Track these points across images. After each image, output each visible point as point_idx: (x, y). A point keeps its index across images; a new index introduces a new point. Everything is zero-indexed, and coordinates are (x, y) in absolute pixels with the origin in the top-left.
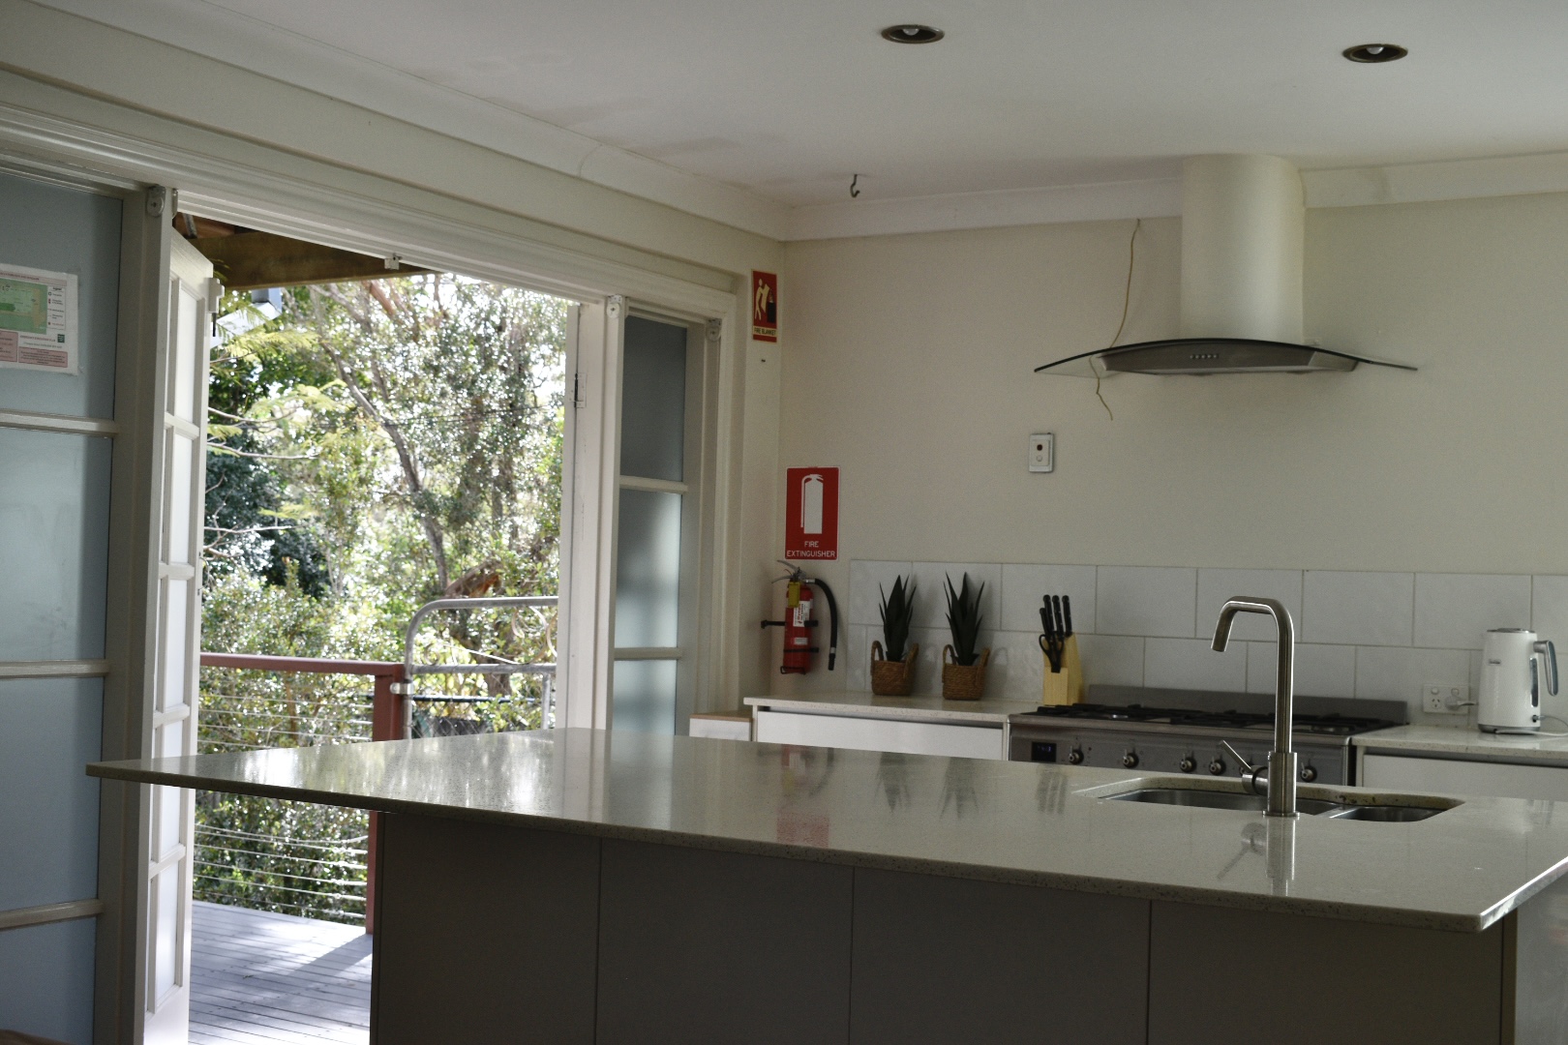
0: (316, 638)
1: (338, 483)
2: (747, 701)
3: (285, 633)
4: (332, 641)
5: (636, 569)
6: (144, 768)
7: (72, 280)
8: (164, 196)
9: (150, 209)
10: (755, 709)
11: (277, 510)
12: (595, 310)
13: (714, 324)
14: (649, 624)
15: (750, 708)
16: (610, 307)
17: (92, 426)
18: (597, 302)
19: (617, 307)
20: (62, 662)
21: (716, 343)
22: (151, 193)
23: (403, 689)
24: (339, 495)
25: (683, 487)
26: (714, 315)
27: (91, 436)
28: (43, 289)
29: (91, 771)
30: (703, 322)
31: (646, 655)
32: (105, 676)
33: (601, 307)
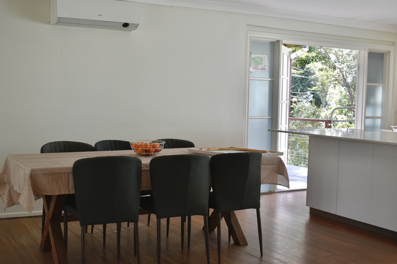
0: (318, 116)
1: (324, 83)
2: (391, 126)
3: (312, 114)
4: (322, 116)
5: (372, 101)
6: (278, 130)
7: (266, 56)
8: (280, 42)
9: (278, 44)
10: (393, 128)
11: (312, 88)
12: (362, 52)
13: (389, 52)
14: (374, 112)
15: (392, 128)
16: (365, 51)
17: (270, 79)
18: (363, 50)
19: (366, 51)
20: (265, 116)
21: (389, 56)
22: (278, 41)
23: (331, 125)
24: (324, 85)
25: (383, 85)
26: (389, 51)
27: (269, 81)
28: (262, 59)
29: (269, 130)
30: (387, 52)
31: (374, 118)
32: (272, 119)
33: (363, 51)
